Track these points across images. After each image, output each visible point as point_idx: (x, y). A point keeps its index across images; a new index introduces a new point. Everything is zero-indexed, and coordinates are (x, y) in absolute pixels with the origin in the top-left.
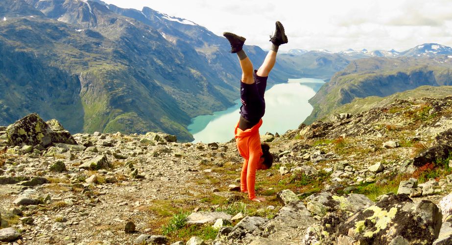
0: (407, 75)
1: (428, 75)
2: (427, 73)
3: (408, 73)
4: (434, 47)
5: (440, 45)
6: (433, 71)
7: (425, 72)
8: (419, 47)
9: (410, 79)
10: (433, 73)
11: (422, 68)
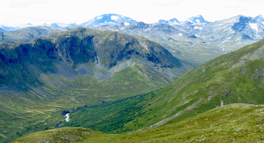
0: (51, 44)
1: (85, 43)
2: (84, 39)
3: (54, 41)
4: (113, 18)
5: (119, 16)
6: (93, 37)
7: (81, 38)
8: (98, 18)
9: (57, 50)
10: (94, 38)
11: (75, 32)
